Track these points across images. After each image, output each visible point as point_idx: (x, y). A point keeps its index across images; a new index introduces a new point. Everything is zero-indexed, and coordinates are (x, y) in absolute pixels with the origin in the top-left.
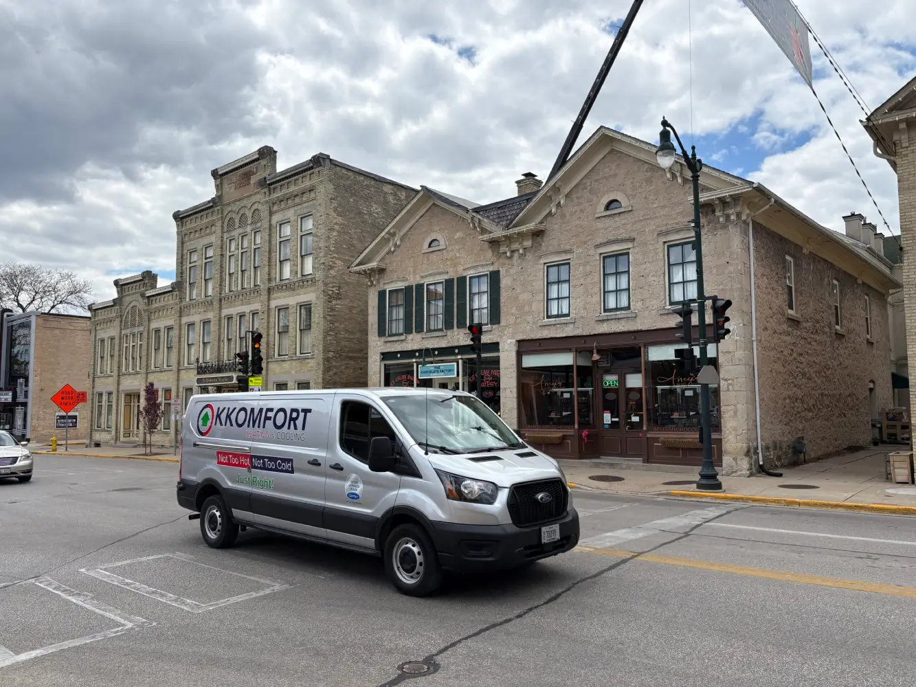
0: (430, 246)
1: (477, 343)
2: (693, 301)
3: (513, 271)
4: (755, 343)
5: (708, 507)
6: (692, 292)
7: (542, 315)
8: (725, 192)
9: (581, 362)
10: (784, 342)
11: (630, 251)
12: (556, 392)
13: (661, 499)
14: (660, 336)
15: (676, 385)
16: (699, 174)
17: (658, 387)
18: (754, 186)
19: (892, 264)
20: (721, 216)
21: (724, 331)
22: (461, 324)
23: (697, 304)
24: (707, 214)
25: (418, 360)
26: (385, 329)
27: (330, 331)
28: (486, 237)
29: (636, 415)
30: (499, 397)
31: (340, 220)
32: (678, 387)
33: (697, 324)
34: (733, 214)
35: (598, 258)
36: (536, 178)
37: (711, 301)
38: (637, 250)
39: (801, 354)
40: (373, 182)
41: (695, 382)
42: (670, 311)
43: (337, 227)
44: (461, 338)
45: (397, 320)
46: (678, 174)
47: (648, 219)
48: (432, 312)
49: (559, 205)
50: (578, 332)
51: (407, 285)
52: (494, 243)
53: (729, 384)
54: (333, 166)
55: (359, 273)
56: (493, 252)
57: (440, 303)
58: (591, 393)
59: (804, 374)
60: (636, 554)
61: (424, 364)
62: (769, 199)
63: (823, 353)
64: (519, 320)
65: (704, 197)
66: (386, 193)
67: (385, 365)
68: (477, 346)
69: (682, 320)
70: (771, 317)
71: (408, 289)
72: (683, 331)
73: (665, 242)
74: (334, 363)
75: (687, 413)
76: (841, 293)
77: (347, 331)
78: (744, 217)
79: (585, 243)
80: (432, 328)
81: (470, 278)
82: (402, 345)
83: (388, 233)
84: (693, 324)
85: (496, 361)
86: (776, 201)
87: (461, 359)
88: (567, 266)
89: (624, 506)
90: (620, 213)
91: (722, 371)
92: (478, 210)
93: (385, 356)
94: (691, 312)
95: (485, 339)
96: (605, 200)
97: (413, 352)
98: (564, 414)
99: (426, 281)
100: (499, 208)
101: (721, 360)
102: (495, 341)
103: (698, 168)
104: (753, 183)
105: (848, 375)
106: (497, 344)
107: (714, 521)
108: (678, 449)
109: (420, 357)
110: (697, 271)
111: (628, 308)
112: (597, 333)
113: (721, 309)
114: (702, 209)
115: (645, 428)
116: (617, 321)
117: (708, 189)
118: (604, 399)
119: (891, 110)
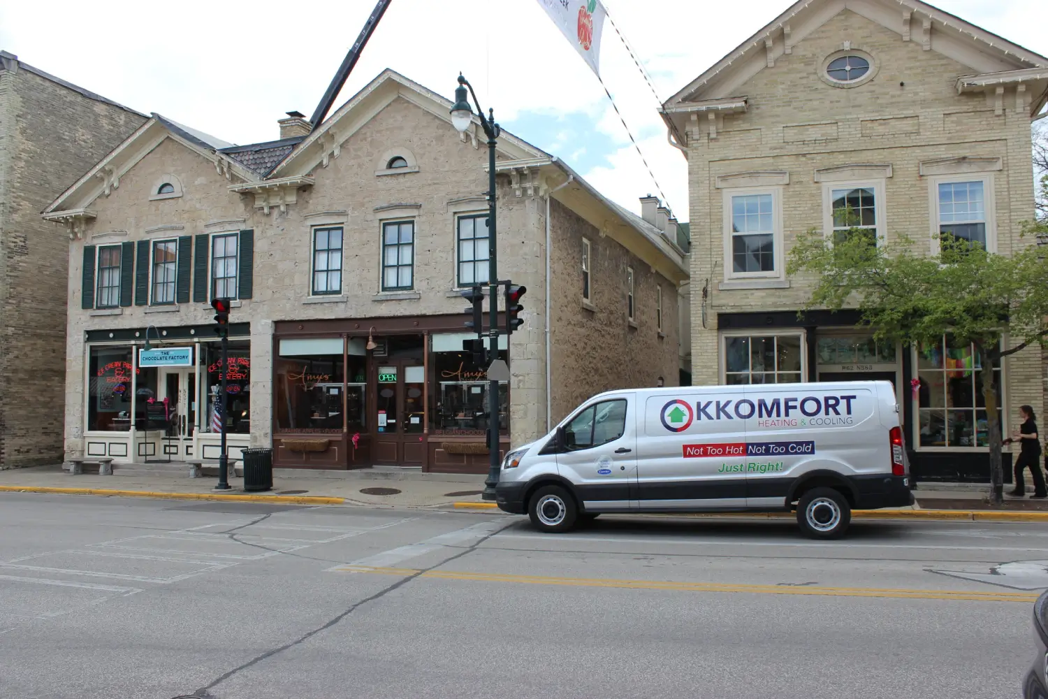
0: (160, 192)
1: (223, 322)
2: (485, 284)
3: (270, 233)
4: (548, 335)
5: (494, 518)
6: (483, 274)
7: (306, 290)
8: (524, 164)
9: (354, 351)
10: (579, 335)
11: (416, 220)
12: (321, 388)
13: (443, 512)
14: (446, 323)
15: (462, 380)
16: (496, 140)
17: (442, 382)
18: (554, 160)
19: (684, 253)
20: (518, 189)
21: (517, 321)
22: (200, 297)
23: (489, 288)
24: (502, 186)
25: (138, 342)
26: (93, 299)
27: (11, 297)
28: (238, 186)
29: (415, 416)
30: (248, 393)
31: (29, 145)
32: (465, 383)
33: (488, 310)
34: (530, 188)
35: (377, 225)
36: (303, 118)
37: (504, 286)
38: (423, 219)
39: (594, 348)
40: (79, 99)
41: (483, 378)
42: (459, 294)
43: (24, 155)
44: (199, 315)
45: (111, 287)
46: (473, 136)
47: (437, 184)
48: (160, 279)
49: (332, 155)
50: (352, 314)
51: (126, 241)
52: (248, 195)
53: (520, 381)
54: (22, 72)
55: (57, 221)
56: (246, 205)
57: (172, 267)
58: (363, 389)
59: (596, 370)
60: (419, 572)
61: (148, 347)
62: (568, 176)
63: (616, 347)
64: (277, 295)
65: (500, 165)
66: (97, 116)
67: (91, 347)
68: (222, 326)
69: (471, 306)
70: (566, 306)
71: (128, 247)
72: (472, 318)
73: (455, 213)
74: (14, 343)
75: (473, 414)
76: (635, 282)
77: (34, 299)
78: (541, 193)
79: (362, 205)
80: (160, 300)
81: (214, 237)
82: (116, 322)
83: (103, 170)
84: (484, 310)
85: (246, 346)
86: (574, 178)
87: (198, 342)
88: (340, 231)
89: (403, 521)
90: (405, 173)
91: (512, 364)
92: (227, 152)
93: (92, 335)
94: (481, 298)
95: (233, 318)
96: (388, 157)
97: (133, 331)
98: (331, 414)
99: (153, 238)
100: (256, 152)
101: (512, 354)
102: (245, 320)
103: (496, 134)
104: (552, 157)
105: (639, 372)
106: (248, 324)
107: (500, 533)
108: (462, 455)
109: (140, 338)
110: (490, 251)
111: (411, 287)
112: (373, 316)
113: (514, 296)
114: (498, 179)
115: (425, 431)
116: (398, 302)
117: (505, 157)
118: (380, 397)
119: (684, 100)
